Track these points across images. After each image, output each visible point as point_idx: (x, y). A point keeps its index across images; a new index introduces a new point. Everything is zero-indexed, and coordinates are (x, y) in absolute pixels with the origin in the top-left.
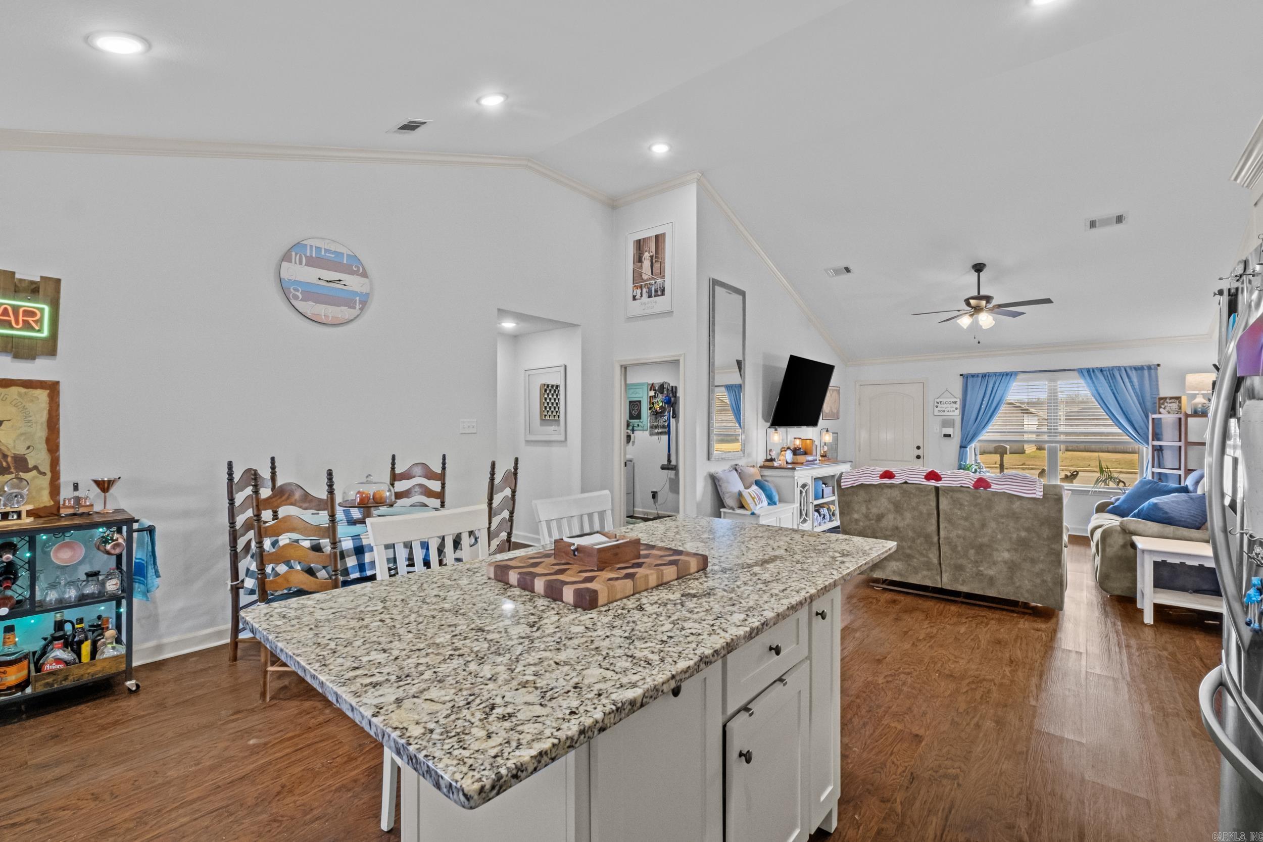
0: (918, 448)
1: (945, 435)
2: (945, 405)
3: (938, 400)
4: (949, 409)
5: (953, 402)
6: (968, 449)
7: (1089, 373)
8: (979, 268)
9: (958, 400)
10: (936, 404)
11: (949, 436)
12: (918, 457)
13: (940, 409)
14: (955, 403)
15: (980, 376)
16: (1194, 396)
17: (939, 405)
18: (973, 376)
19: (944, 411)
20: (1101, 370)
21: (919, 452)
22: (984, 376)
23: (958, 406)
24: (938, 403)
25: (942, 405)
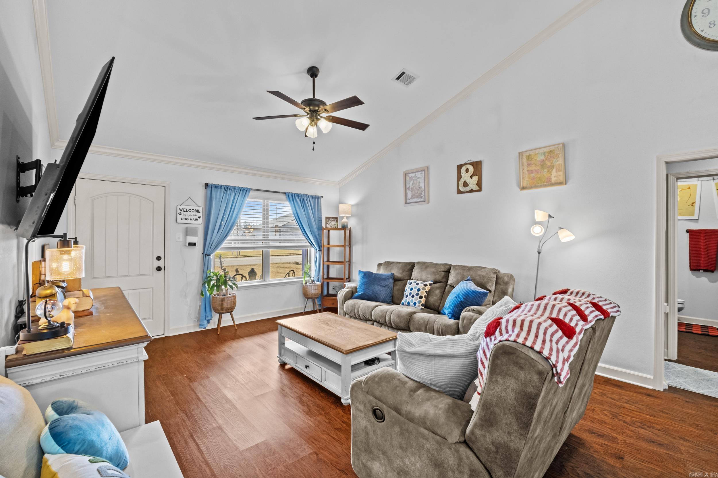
0: (159, 258)
1: (190, 244)
2: (188, 213)
3: (182, 207)
4: (193, 217)
5: (196, 211)
6: (211, 256)
7: (292, 197)
8: (313, 72)
9: (201, 209)
10: (179, 211)
11: (194, 244)
12: (159, 269)
13: (184, 217)
14: (198, 211)
15: (223, 187)
16: (343, 217)
17: (182, 212)
18: (217, 187)
19: (187, 219)
20: (298, 195)
21: (160, 263)
22: (227, 188)
23: (200, 214)
24: (181, 210)
25: (186, 213)
